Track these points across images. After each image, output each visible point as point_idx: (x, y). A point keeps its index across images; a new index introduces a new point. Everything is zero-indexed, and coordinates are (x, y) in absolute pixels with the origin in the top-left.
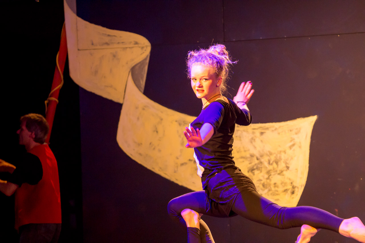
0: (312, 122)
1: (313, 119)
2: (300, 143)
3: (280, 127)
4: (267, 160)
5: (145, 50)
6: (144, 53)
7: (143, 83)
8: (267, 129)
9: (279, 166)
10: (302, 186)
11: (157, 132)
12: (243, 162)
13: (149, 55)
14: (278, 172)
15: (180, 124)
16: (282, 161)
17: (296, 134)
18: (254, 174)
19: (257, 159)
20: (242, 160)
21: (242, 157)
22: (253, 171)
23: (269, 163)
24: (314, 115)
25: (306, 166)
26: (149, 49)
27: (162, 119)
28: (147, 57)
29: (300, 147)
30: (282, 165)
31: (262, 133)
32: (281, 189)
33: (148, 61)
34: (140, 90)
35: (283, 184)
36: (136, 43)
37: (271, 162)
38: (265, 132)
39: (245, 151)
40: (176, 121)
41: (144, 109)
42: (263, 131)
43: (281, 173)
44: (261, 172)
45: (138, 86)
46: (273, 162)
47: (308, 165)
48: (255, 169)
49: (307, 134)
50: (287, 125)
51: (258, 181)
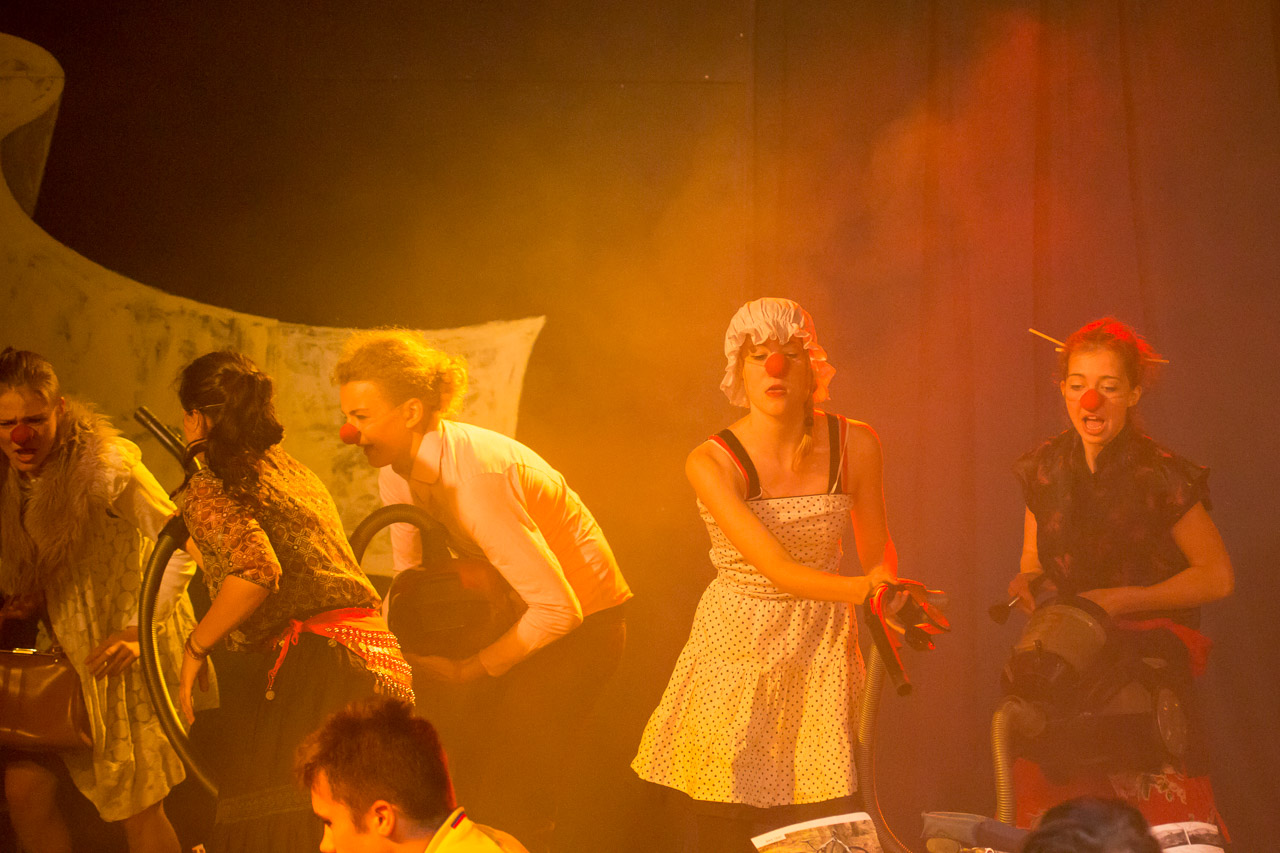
0: (532, 333)
1: (535, 325)
2: (492, 393)
5: (48, 89)
6: (41, 96)
7: (34, 186)
11: (68, 337)
12: (322, 439)
13: (58, 105)
15: (138, 317)
17: (483, 365)
18: (351, 480)
20: (317, 434)
21: (318, 427)
22: (349, 470)
24: (536, 314)
26: (58, 87)
27: (84, 299)
28: (52, 108)
29: (492, 406)
33: (52, 123)
34: (25, 210)
36: (21, 66)
39: (329, 408)
40: (127, 307)
41: (32, 265)
45: (18, 195)
48: (353, 464)
49: (513, 371)
50: (459, 338)
51: (361, 498)
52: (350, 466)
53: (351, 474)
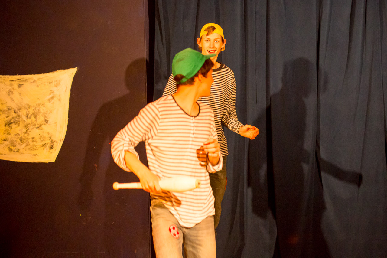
0: (73, 74)
1: (74, 71)
2: (60, 95)
3: (39, 79)
4: (25, 114)
8: (26, 80)
9: (37, 120)
10: (61, 141)
14: (37, 126)
16: (41, 115)
17: (56, 86)
18: (11, 128)
19: (15, 113)
22: (10, 125)
23: (27, 116)
25: (65, 120)
29: (59, 100)
30: (41, 119)
31: (20, 85)
32: (39, 143)
35: (41, 139)
37: (29, 116)
38: (23, 84)
39: (2, 104)
42: (21, 83)
43: (39, 127)
44: (19, 126)
46: (31, 115)
47: (67, 119)
48: (12, 123)
49: (67, 87)
50: (47, 77)
51: (15, 135)
52: (11, 124)
53: (11, 126)
